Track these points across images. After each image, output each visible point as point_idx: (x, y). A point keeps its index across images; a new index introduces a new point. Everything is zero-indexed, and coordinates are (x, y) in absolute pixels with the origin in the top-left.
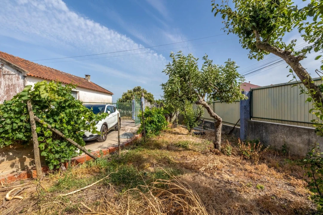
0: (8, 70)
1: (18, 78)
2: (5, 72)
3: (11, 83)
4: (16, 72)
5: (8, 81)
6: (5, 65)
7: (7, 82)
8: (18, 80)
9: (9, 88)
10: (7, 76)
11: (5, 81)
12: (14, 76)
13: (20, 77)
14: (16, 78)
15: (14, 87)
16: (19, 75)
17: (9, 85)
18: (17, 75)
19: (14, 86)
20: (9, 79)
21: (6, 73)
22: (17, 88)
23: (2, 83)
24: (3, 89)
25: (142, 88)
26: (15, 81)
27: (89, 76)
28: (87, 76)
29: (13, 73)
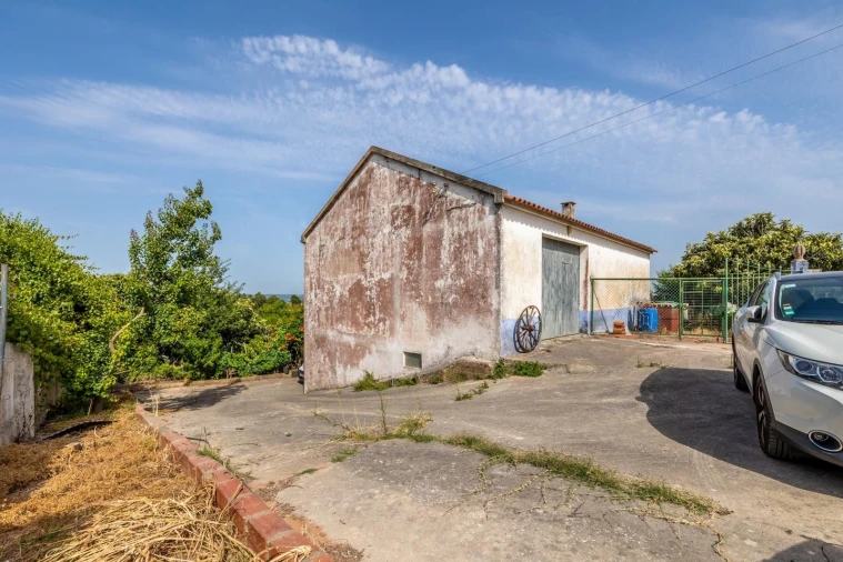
0: (457, 197)
1: (482, 212)
2: (451, 202)
3: (465, 229)
4: (476, 198)
5: (458, 225)
6: (451, 186)
7: (456, 229)
8: (480, 219)
9: (460, 243)
10: (456, 213)
11: (452, 226)
12: (472, 209)
13: (487, 209)
14: (477, 215)
15: (472, 239)
16: (483, 204)
17: (460, 235)
18: (478, 205)
19: (471, 235)
20: (459, 219)
21: (454, 205)
22: (480, 240)
23: (445, 232)
24: (448, 248)
25: (777, 221)
26: (473, 223)
27: (573, 204)
28: (566, 205)
29: (468, 202)
